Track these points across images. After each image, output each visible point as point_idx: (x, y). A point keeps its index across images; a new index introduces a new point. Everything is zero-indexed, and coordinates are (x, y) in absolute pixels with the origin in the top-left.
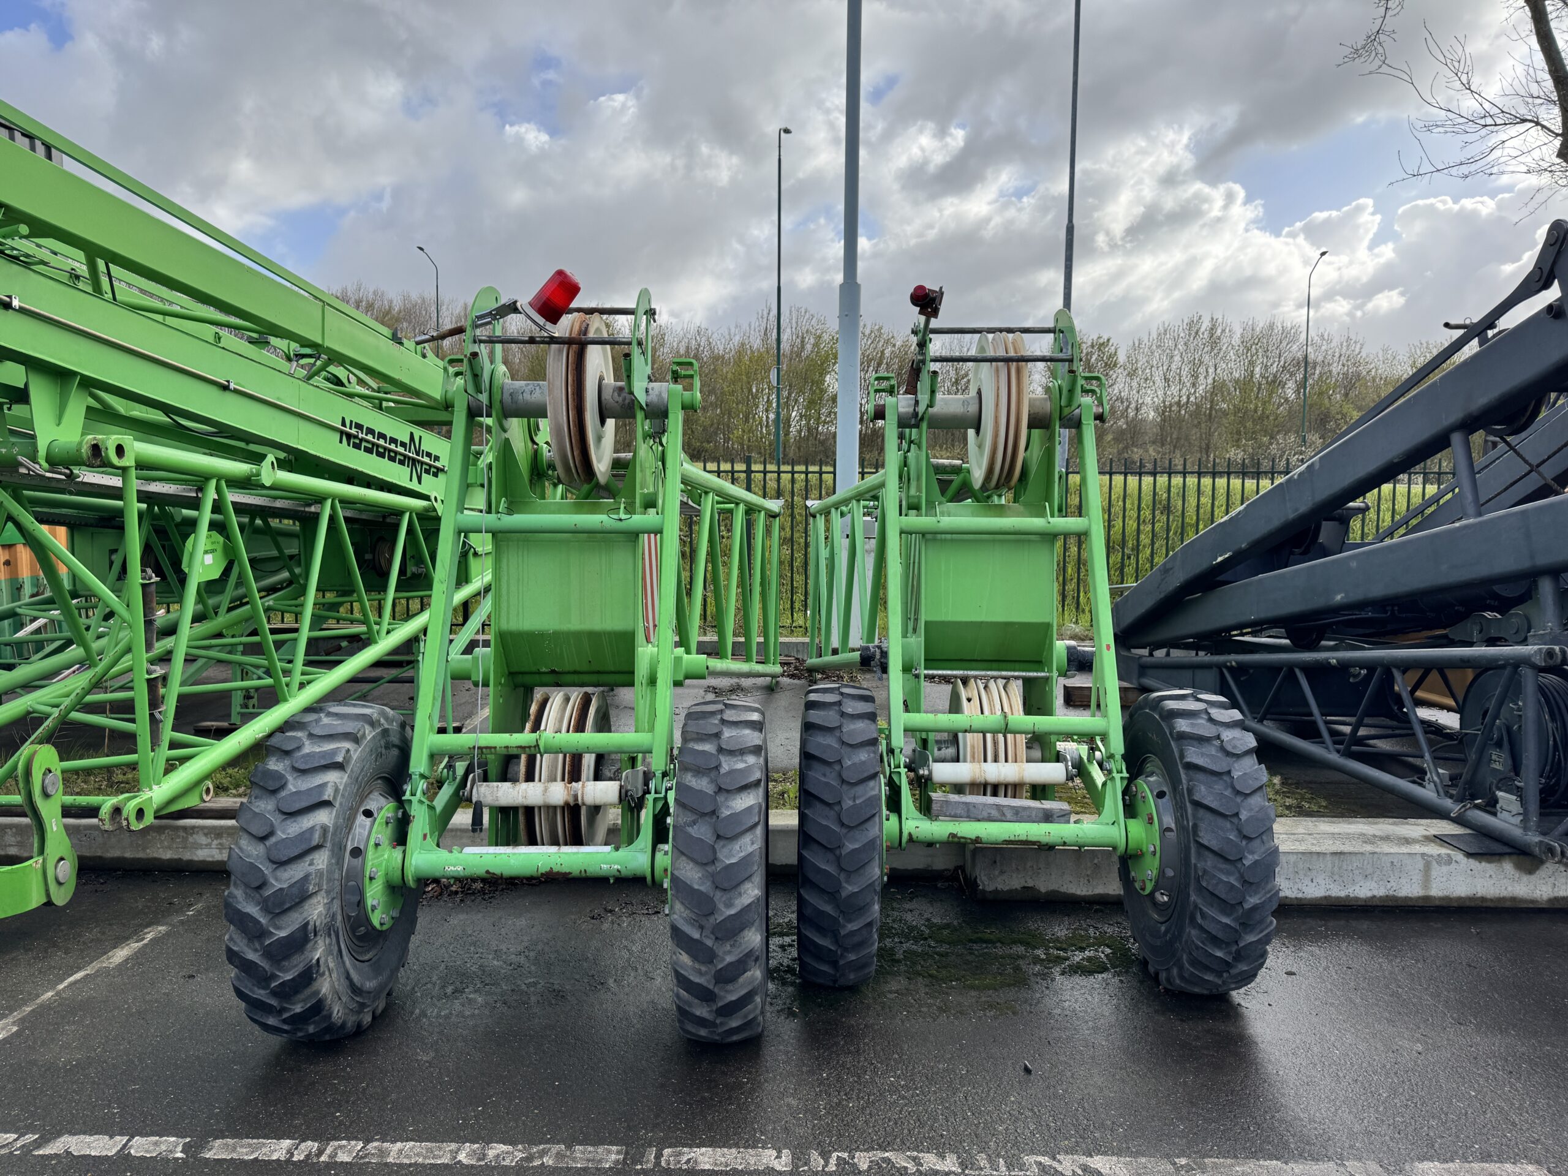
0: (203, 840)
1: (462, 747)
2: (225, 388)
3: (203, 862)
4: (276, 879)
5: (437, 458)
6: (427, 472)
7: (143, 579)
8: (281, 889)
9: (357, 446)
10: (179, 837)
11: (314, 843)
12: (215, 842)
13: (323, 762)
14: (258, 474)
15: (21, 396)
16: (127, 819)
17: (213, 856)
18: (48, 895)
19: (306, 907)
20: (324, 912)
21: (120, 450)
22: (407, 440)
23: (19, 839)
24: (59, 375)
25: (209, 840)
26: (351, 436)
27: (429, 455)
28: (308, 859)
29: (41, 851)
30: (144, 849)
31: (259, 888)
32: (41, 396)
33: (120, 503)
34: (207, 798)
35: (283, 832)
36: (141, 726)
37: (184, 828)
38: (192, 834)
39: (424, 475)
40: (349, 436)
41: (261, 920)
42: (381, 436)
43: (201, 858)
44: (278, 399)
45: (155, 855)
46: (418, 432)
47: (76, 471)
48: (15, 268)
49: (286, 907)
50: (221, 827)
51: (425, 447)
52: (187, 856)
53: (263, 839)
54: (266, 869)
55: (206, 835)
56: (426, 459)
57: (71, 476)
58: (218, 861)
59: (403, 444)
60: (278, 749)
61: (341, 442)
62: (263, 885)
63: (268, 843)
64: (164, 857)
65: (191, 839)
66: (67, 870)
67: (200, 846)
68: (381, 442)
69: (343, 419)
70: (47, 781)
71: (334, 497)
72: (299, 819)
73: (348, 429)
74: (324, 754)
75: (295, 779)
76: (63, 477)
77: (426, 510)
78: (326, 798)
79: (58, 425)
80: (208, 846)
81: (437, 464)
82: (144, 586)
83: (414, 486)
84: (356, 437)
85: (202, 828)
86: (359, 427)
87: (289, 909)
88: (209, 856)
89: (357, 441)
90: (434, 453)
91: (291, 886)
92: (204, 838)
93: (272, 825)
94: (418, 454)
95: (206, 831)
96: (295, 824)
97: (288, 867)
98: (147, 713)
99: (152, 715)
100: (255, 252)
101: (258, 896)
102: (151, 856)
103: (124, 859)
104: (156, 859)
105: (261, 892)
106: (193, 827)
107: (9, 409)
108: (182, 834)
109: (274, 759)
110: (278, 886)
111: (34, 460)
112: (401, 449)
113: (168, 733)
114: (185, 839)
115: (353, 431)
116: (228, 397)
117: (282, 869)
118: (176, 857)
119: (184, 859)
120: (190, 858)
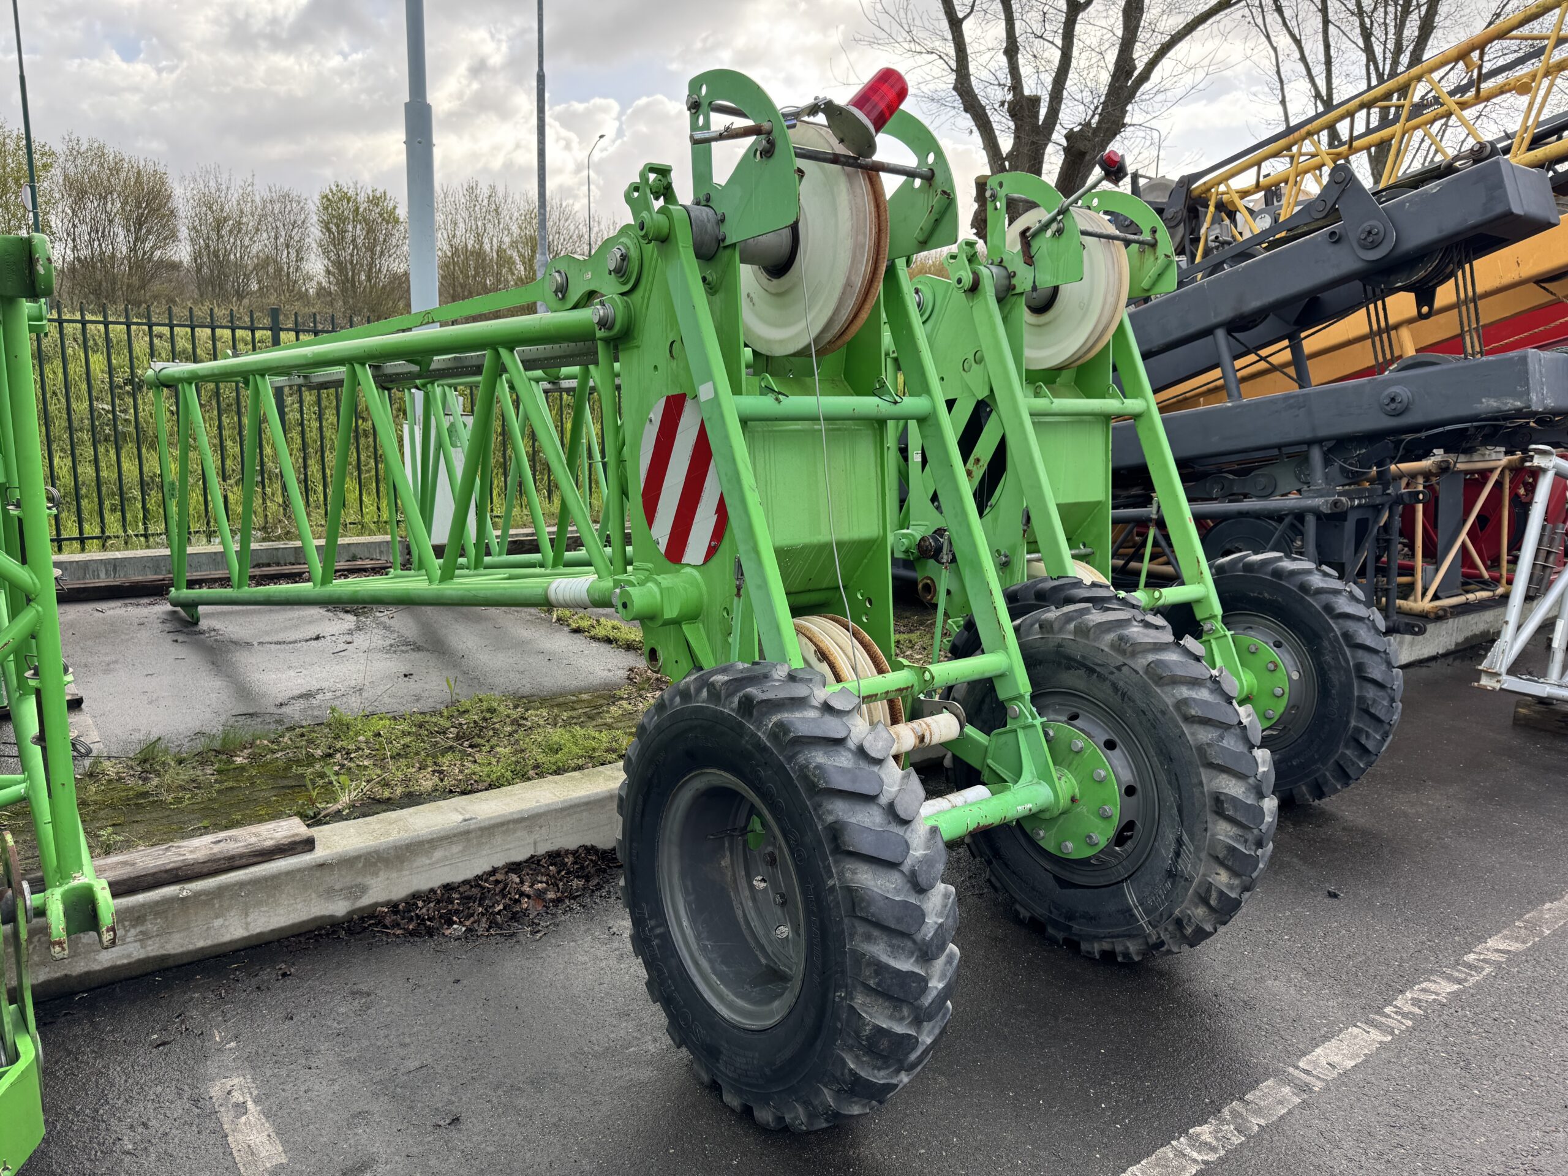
118: (58, 975)
119: (74, 974)
120: (86, 969)
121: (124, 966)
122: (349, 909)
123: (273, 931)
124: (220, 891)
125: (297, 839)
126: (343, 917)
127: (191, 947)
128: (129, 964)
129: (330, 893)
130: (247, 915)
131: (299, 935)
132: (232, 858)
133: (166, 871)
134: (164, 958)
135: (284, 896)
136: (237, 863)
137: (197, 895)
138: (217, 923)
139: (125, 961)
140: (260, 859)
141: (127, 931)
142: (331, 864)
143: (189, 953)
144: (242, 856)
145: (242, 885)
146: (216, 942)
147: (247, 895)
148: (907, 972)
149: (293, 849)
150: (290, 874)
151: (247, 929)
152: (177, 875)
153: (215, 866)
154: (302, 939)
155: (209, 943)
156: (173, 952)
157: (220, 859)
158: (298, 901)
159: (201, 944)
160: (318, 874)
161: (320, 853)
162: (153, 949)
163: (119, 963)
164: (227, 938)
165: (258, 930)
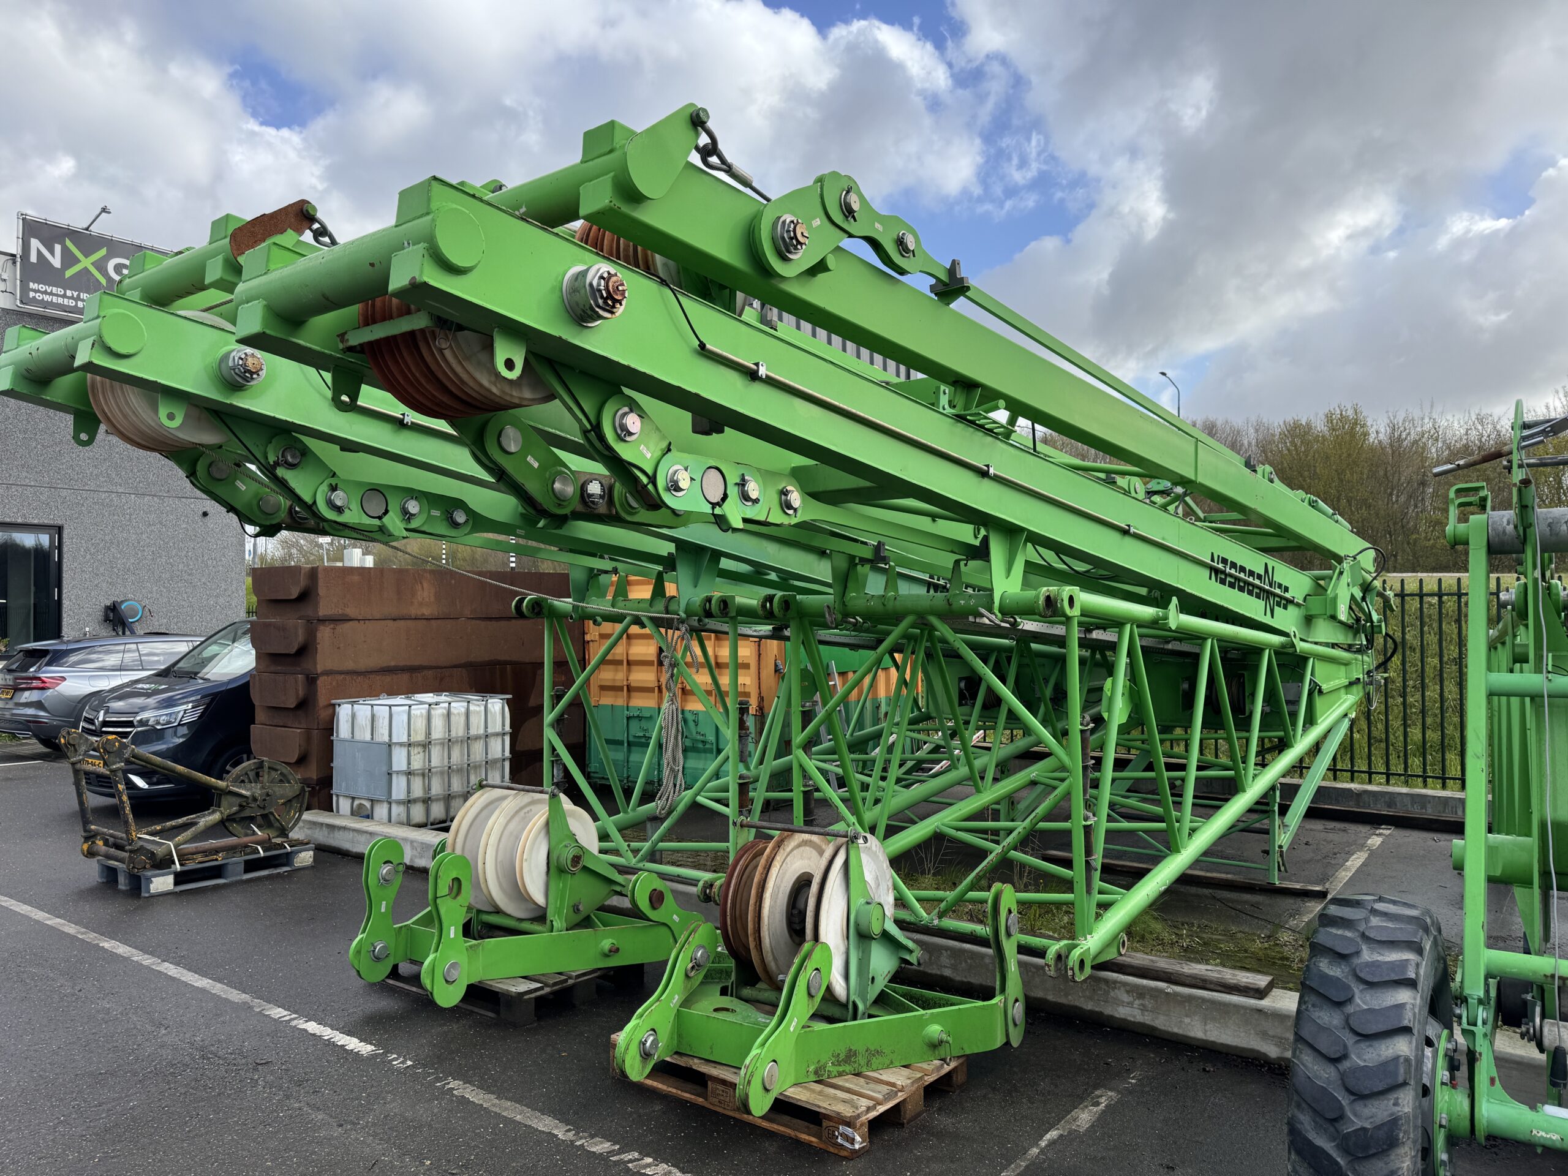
0: (1125, 998)
1: (1535, 972)
2: (1125, 532)
3: (1125, 1020)
4: (1355, 1115)
5: (1286, 589)
6: (1279, 605)
7: (1082, 724)
8: (1364, 1129)
9: (1223, 582)
10: (1100, 989)
11: (1401, 1080)
12: (1137, 1002)
13: (1394, 977)
14: (1166, 618)
15: (981, 553)
16: (1072, 969)
17: (1134, 1017)
18: (1007, 1035)
19: (1392, 1157)
20: (1411, 1167)
21: (1071, 600)
22: (1262, 572)
23: (953, 962)
24: (1011, 532)
25: (1131, 999)
26: (1220, 572)
27: (1280, 586)
28: (1392, 1096)
29: (1003, 990)
30: (1066, 995)
31: (1333, 1121)
32: (997, 551)
33: (1064, 651)
34: (1123, 952)
35: (1359, 1057)
36: (1077, 874)
37: (1106, 981)
38: (1114, 988)
39: (1276, 607)
40: (1217, 571)
41: (1339, 1160)
42: (1242, 569)
43: (1123, 1016)
44: (1163, 539)
45: (1077, 1004)
46: (1272, 562)
47: (1019, 620)
48: (989, 439)
49: (1371, 1152)
50: (1144, 987)
51: (1277, 579)
52: (1108, 1011)
53: (1335, 1061)
54: (1344, 1099)
55: (1128, 992)
56: (1278, 591)
57: (1014, 624)
58: (1139, 1023)
59: (1259, 577)
60: (1331, 950)
61: (1210, 578)
62: (1340, 1117)
63: (1340, 1067)
64: (1085, 1007)
65: (1112, 994)
66: (1018, 1011)
67: (1122, 1003)
68: (1242, 575)
69: (1212, 554)
70: (1010, 921)
71: (1213, 636)
72: (1376, 1044)
73: (1216, 564)
74: (1392, 965)
75: (1361, 991)
76: (1008, 625)
77: (1283, 646)
78: (1406, 1023)
79: (1007, 578)
80: (1130, 1004)
81: (1287, 595)
82: (1082, 731)
83: (1267, 620)
84: (1223, 572)
85: (1125, 984)
86: (1224, 561)
87: (1374, 1155)
88: (1131, 1015)
89: (1223, 577)
90: (1284, 584)
91: (1378, 1127)
92: (1125, 995)
93: (1345, 1046)
94: (1271, 587)
95: (1128, 988)
96: (1371, 1050)
97: (1369, 1102)
98: (1084, 859)
99: (1087, 862)
100: (1144, 397)
101: (1332, 1129)
102: (1072, 1003)
103: (1046, 1001)
104: (1076, 1007)
105: (1336, 1125)
106: (1115, 982)
107: (966, 565)
108: (1103, 986)
109: (1326, 961)
110: (1359, 1124)
111: (991, 611)
112: (1257, 582)
113: (1097, 883)
114: (1107, 993)
115: (1221, 566)
116: (1128, 541)
117: (1361, 1103)
118: (1097, 1009)
119: (1106, 1013)
120: (1111, 1013)
121: (1131, 1021)
122: (1279, 1055)
123: (1222, 1044)
124: (1190, 999)
125: (1251, 986)
126: (1274, 1059)
127: (1170, 1029)
128: (1134, 1022)
129: (1264, 1035)
130: (1205, 1024)
131: (1241, 1057)
132: (1204, 981)
133: (1164, 972)
134: (1154, 1029)
135: (1231, 1021)
136: (1208, 986)
137: (1176, 994)
138: (1187, 1020)
139: (1132, 1019)
140: (1223, 989)
141: (1135, 1000)
142: (1266, 1013)
143: (1168, 1032)
144: (1211, 982)
145: (1204, 1000)
146: (1185, 1033)
147: (1206, 1009)
148: (1318, 1147)
149: (1246, 992)
150: (1237, 1007)
151: (1205, 1034)
152: (1170, 978)
153: (1193, 982)
154: (1239, 1060)
155: (1181, 1032)
156: (1159, 1027)
157: (1197, 978)
158: (1241, 1030)
159: (1176, 1030)
160: (1256, 1016)
161: (1265, 1003)
162: (1146, 1019)
163: (1129, 1018)
164: (1192, 1034)
165: (1212, 1039)
